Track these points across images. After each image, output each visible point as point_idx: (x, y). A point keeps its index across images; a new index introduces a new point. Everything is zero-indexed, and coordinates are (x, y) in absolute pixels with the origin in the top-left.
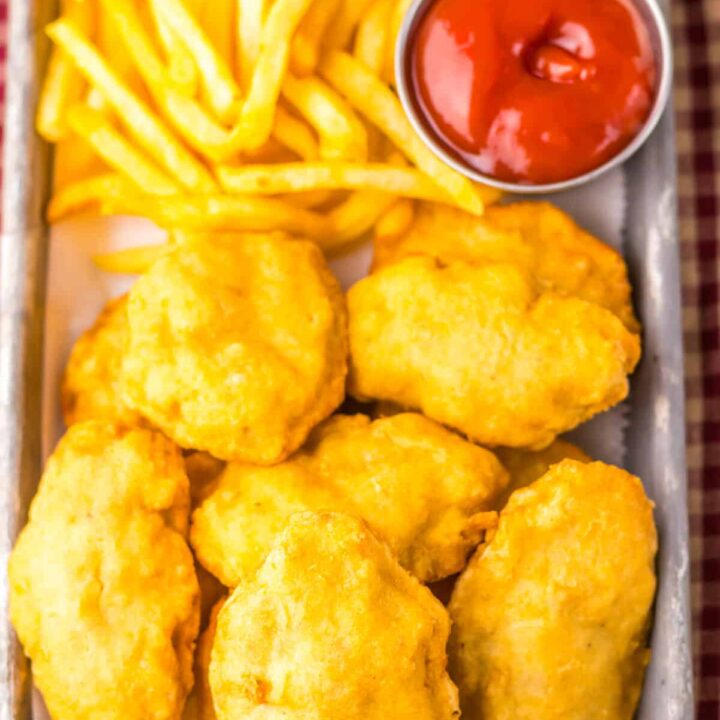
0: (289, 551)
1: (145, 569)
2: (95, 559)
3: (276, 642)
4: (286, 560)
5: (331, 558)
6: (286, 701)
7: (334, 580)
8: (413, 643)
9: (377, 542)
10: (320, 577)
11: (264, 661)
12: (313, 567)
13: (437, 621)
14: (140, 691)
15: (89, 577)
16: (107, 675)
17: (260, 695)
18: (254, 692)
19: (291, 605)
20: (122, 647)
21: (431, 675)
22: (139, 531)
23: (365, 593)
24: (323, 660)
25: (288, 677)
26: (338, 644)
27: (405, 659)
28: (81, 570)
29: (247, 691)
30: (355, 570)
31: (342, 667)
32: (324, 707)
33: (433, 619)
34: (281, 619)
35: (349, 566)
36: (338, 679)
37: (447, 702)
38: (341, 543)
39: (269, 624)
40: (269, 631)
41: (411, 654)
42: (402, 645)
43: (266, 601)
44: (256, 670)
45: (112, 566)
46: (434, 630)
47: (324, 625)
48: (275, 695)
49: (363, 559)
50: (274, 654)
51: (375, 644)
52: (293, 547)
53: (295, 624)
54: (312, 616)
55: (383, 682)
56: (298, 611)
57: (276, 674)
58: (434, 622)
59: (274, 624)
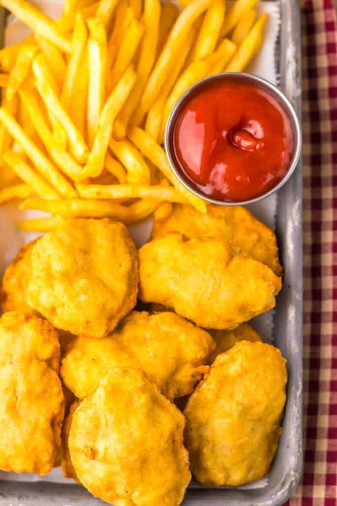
0: (107, 389)
1: (38, 389)
2: (13, 385)
3: (100, 432)
4: (106, 395)
5: (128, 394)
6: (105, 460)
7: (129, 403)
8: (167, 434)
9: (150, 384)
10: (122, 403)
11: (95, 440)
12: (119, 398)
13: (179, 422)
14: (35, 449)
15: (11, 393)
16: (19, 441)
17: (93, 456)
18: (89, 455)
19: (108, 416)
20: (26, 427)
21: (176, 447)
22: (35, 369)
23: (145, 410)
24: (123, 442)
25: (106, 449)
26: (130, 435)
27: (163, 442)
28: (7, 390)
29: (86, 454)
30: (139, 400)
31: (132, 446)
32: (123, 464)
33: (176, 421)
34: (103, 422)
35: (136, 398)
36: (130, 452)
37: (183, 459)
38: (132, 387)
39: (97, 423)
40: (97, 427)
41: (165, 440)
42: (162, 435)
43: (96, 413)
44: (90, 444)
45: (21, 388)
46: (177, 426)
47: (124, 425)
48: (100, 456)
49: (143, 394)
50: (99, 438)
51: (148, 435)
52: (109, 388)
53: (110, 424)
54: (118, 422)
55: (152, 453)
56: (111, 418)
57: (100, 446)
58: (177, 422)
59: (99, 424)
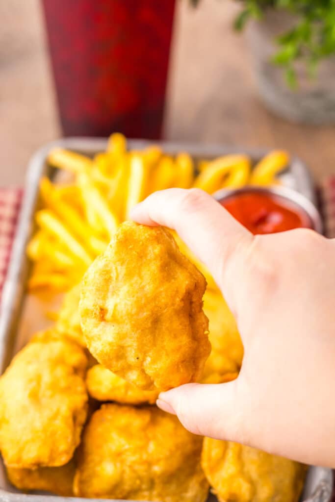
0: (119, 237)
3: (111, 287)
4: (117, 242)
5: (141, 243)
6: (115, 320)
7: (142, 256)
8: (183, 291)
9: (167, 238)
10: (134, 252)
11: (105, 298)
12: (131, 247)
13: (198, 280)
17: (102, 315)
18: (98, 314)
19: (119, 268)
21: (193, 310)
23: (159, 263)
24: (133, 297)
25: (116, 306)
26: (142, 288)
27: (178, 300)
29: (95, 314)
30: (153, 250)
31: (143, 302)
32: (133, 322)
33: (195, 279)
34: (114, 275)
35: (150, 248)
36: (141, 309)
37: (202, 325)
38: (146, 235)
39: (107, 277)
40: (108, 281)
41: (181, 297)
42: (177, 292)
43: (106, 266)
44: (100, 303)
46: (196, 286)
47: (136, 278)
48: (108, 316)
49: (157, 245)
50: (109, 294)
51: (162, 289)
52: (121, 236)
53: (121, 277)
54: (129, 275)
55: (165, 311)
56: (122, 270)
57: (110, 305)
58: (196, 281)
59: (110, 278)
